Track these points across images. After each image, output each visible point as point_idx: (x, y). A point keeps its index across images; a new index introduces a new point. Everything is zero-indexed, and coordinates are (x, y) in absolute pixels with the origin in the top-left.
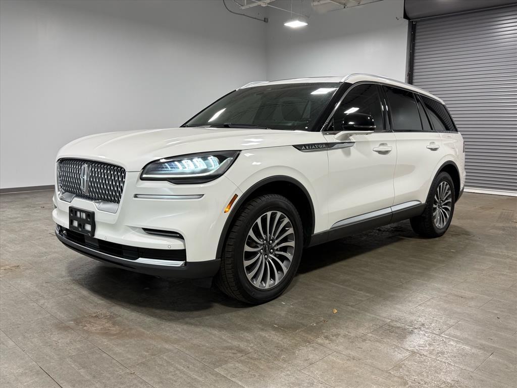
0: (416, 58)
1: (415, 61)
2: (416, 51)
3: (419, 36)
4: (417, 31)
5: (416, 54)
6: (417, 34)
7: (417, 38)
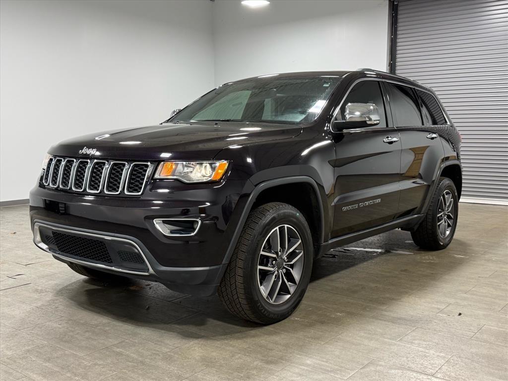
0: (398, 44)
1: (398, 48)
2: (399, 37)
3: (402, 18)
4: (399, 12)
5: (398, 40)
6: (399, 17)
7: (399, 21)
